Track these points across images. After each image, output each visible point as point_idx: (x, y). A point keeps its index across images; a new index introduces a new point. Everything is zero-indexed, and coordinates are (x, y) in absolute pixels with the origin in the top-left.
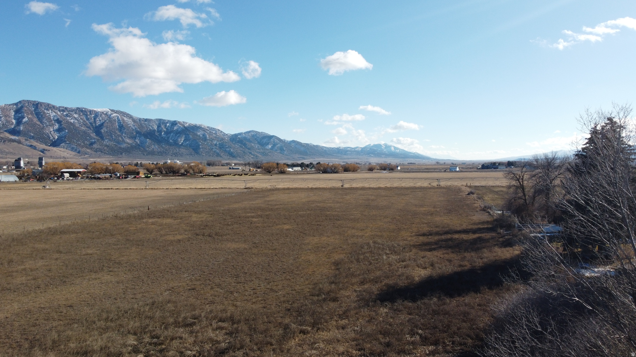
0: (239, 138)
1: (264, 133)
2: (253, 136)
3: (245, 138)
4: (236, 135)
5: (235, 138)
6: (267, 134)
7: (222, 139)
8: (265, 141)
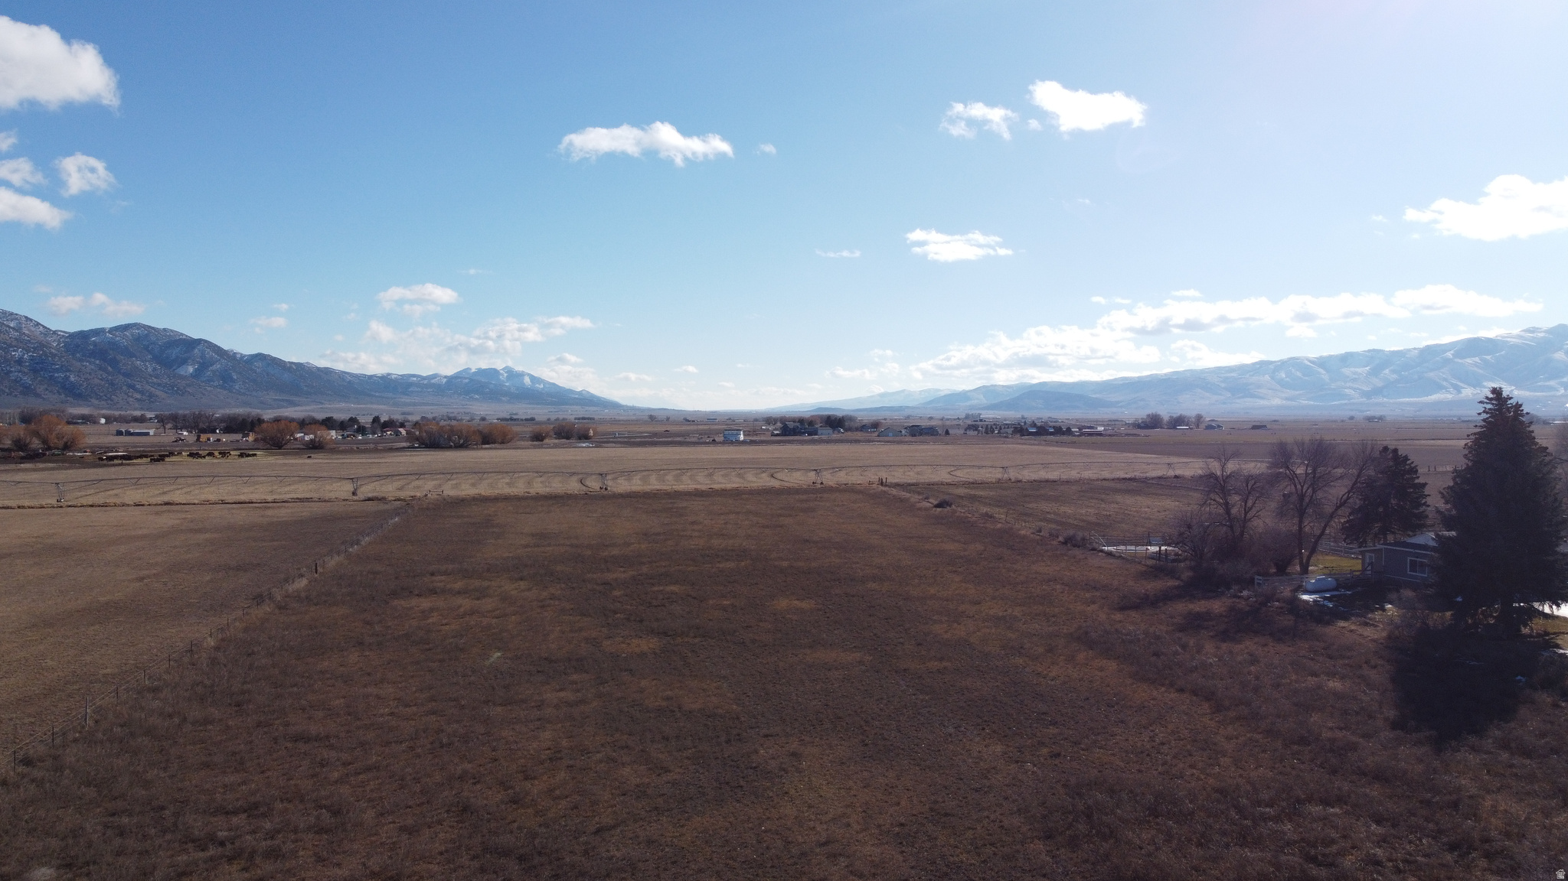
0: (95, 344)
1: (172, 331)
2: (138, 339)
3: (113, 345)
4: (83, 335)
5: (82, 344)
6: (182, 334)
7: (42, 345)
8: (175, 352)
